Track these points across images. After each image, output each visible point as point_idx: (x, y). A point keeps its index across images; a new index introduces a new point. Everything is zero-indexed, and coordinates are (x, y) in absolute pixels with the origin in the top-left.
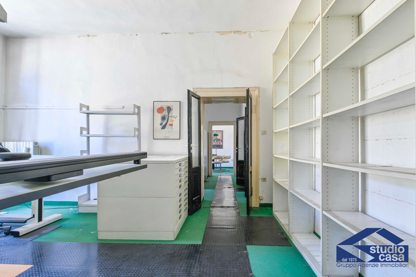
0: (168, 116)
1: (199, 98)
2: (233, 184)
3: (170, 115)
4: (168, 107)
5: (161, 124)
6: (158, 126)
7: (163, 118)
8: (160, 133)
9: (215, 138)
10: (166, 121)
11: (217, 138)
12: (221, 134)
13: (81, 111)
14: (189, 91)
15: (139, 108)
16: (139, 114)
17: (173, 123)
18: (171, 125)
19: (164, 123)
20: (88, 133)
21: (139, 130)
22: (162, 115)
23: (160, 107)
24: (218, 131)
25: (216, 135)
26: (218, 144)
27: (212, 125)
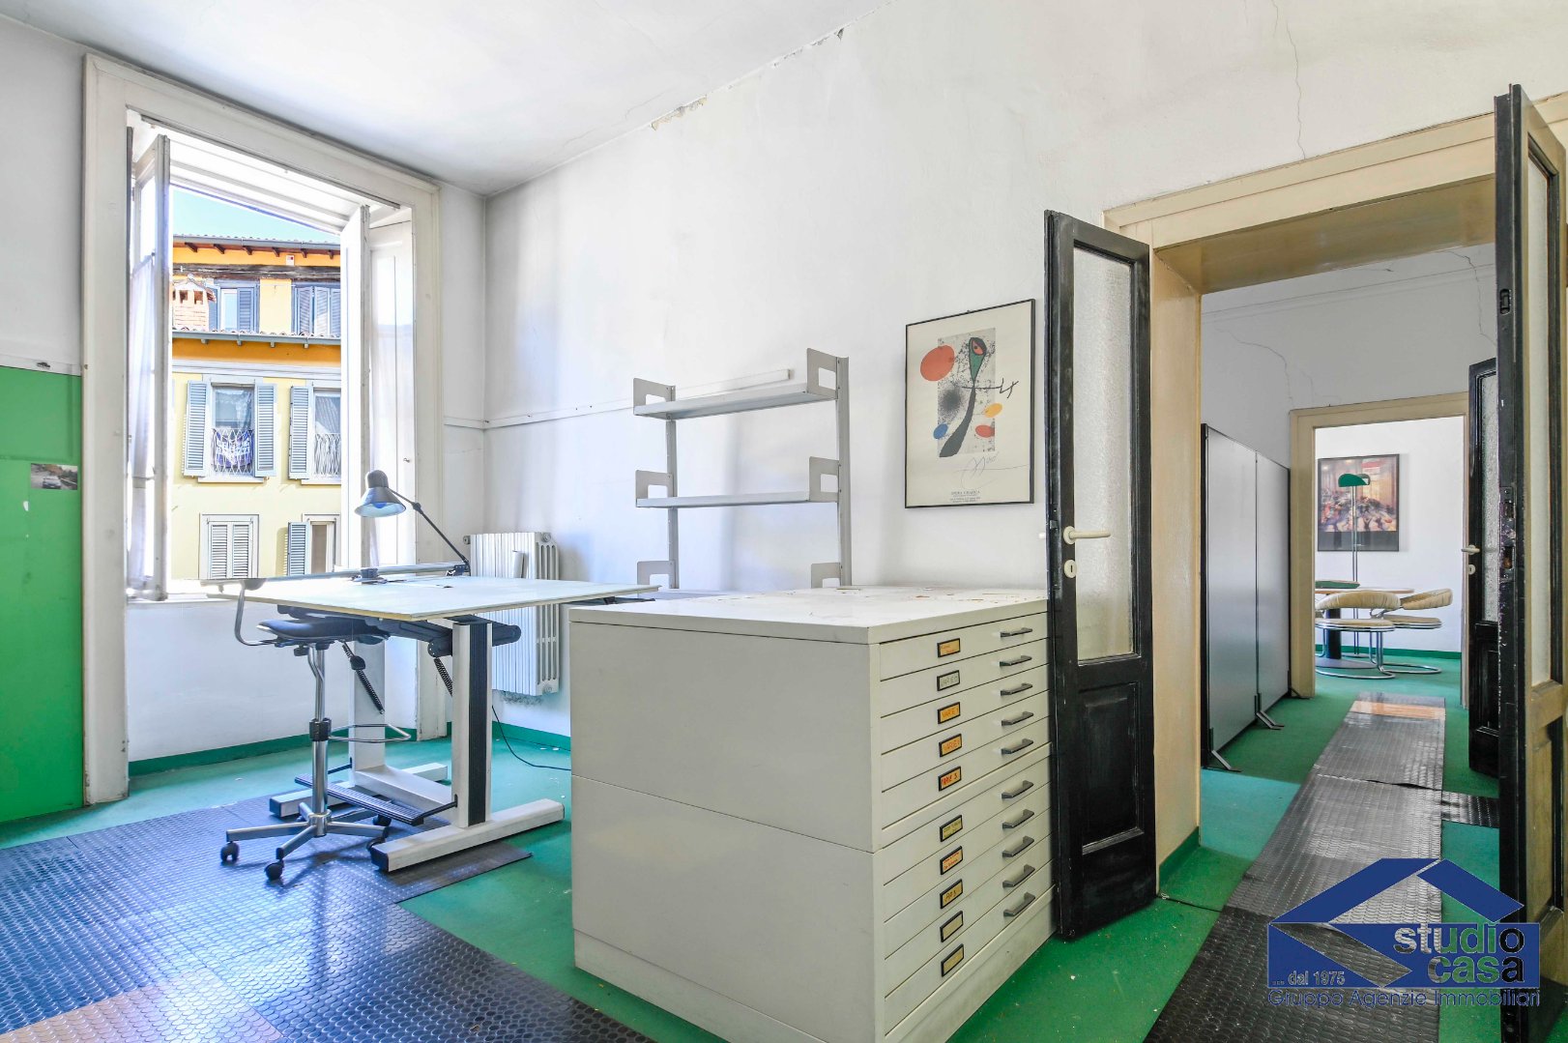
0: (974, 389)
1: (1136, 258)
2: (1444, 768)
3: (983, 379)
4: (972, 339)
5: (939, 432)
6: (927, 444)
7: (950, 401)
8: (938, 479)
9: (1349, 494)
10: (962, 414)
11: (1363, 498)
12: (1387, 477)
13: (641, 409)
14: (1051, 219)
15: (840, 366)
16: (841, 395)
17: (998, 417)
18: (988, 432)
19: (953, 427)
20: (673, 493)
21: (841, 468)
22: (942, 388)
23: (936, 345)
24: (1365, 461)
25: (1349, 481)
26: (1367, 526)
27: (1315, 428)
